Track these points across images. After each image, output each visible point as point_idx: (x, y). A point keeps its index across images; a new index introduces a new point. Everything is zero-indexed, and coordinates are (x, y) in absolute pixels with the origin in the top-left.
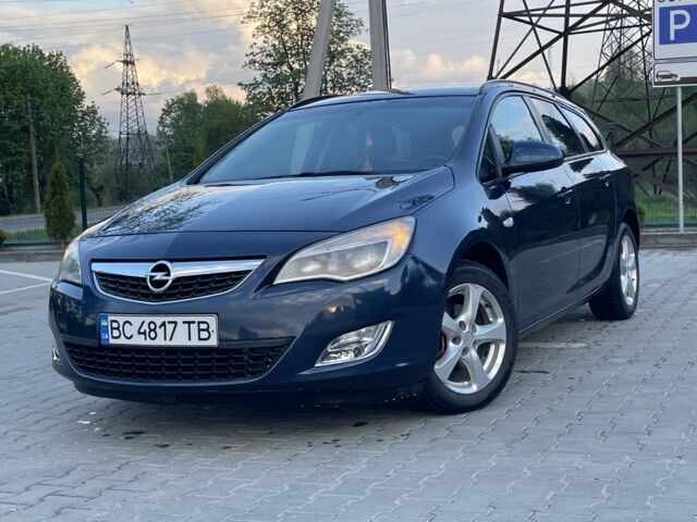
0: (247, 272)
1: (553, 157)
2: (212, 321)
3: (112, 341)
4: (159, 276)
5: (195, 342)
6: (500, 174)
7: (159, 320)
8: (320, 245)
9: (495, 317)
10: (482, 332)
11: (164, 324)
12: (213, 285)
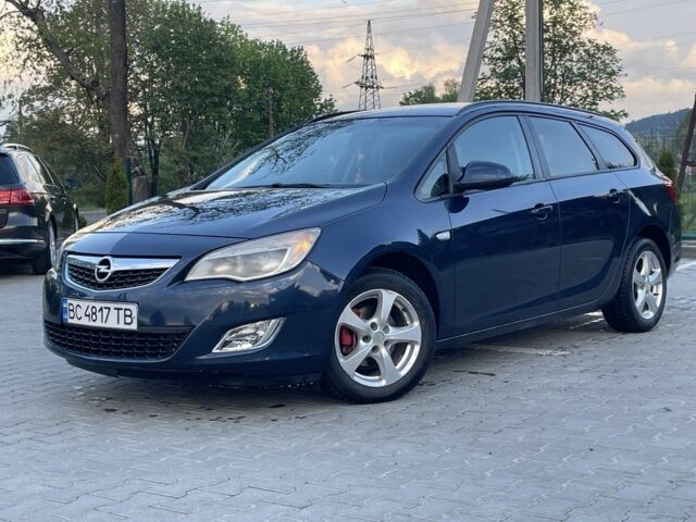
0: (165, 269)
1: (504, 177)
2: (134, 308)
3: (70, 321)
4: (103, 269)
5: (122, 326)
6: (451, 190)
7: (98, 305)
8: (228, 249)
9: (412, 321)
10: (395, 334)
11: (101, 309)
12: (140, 279)
